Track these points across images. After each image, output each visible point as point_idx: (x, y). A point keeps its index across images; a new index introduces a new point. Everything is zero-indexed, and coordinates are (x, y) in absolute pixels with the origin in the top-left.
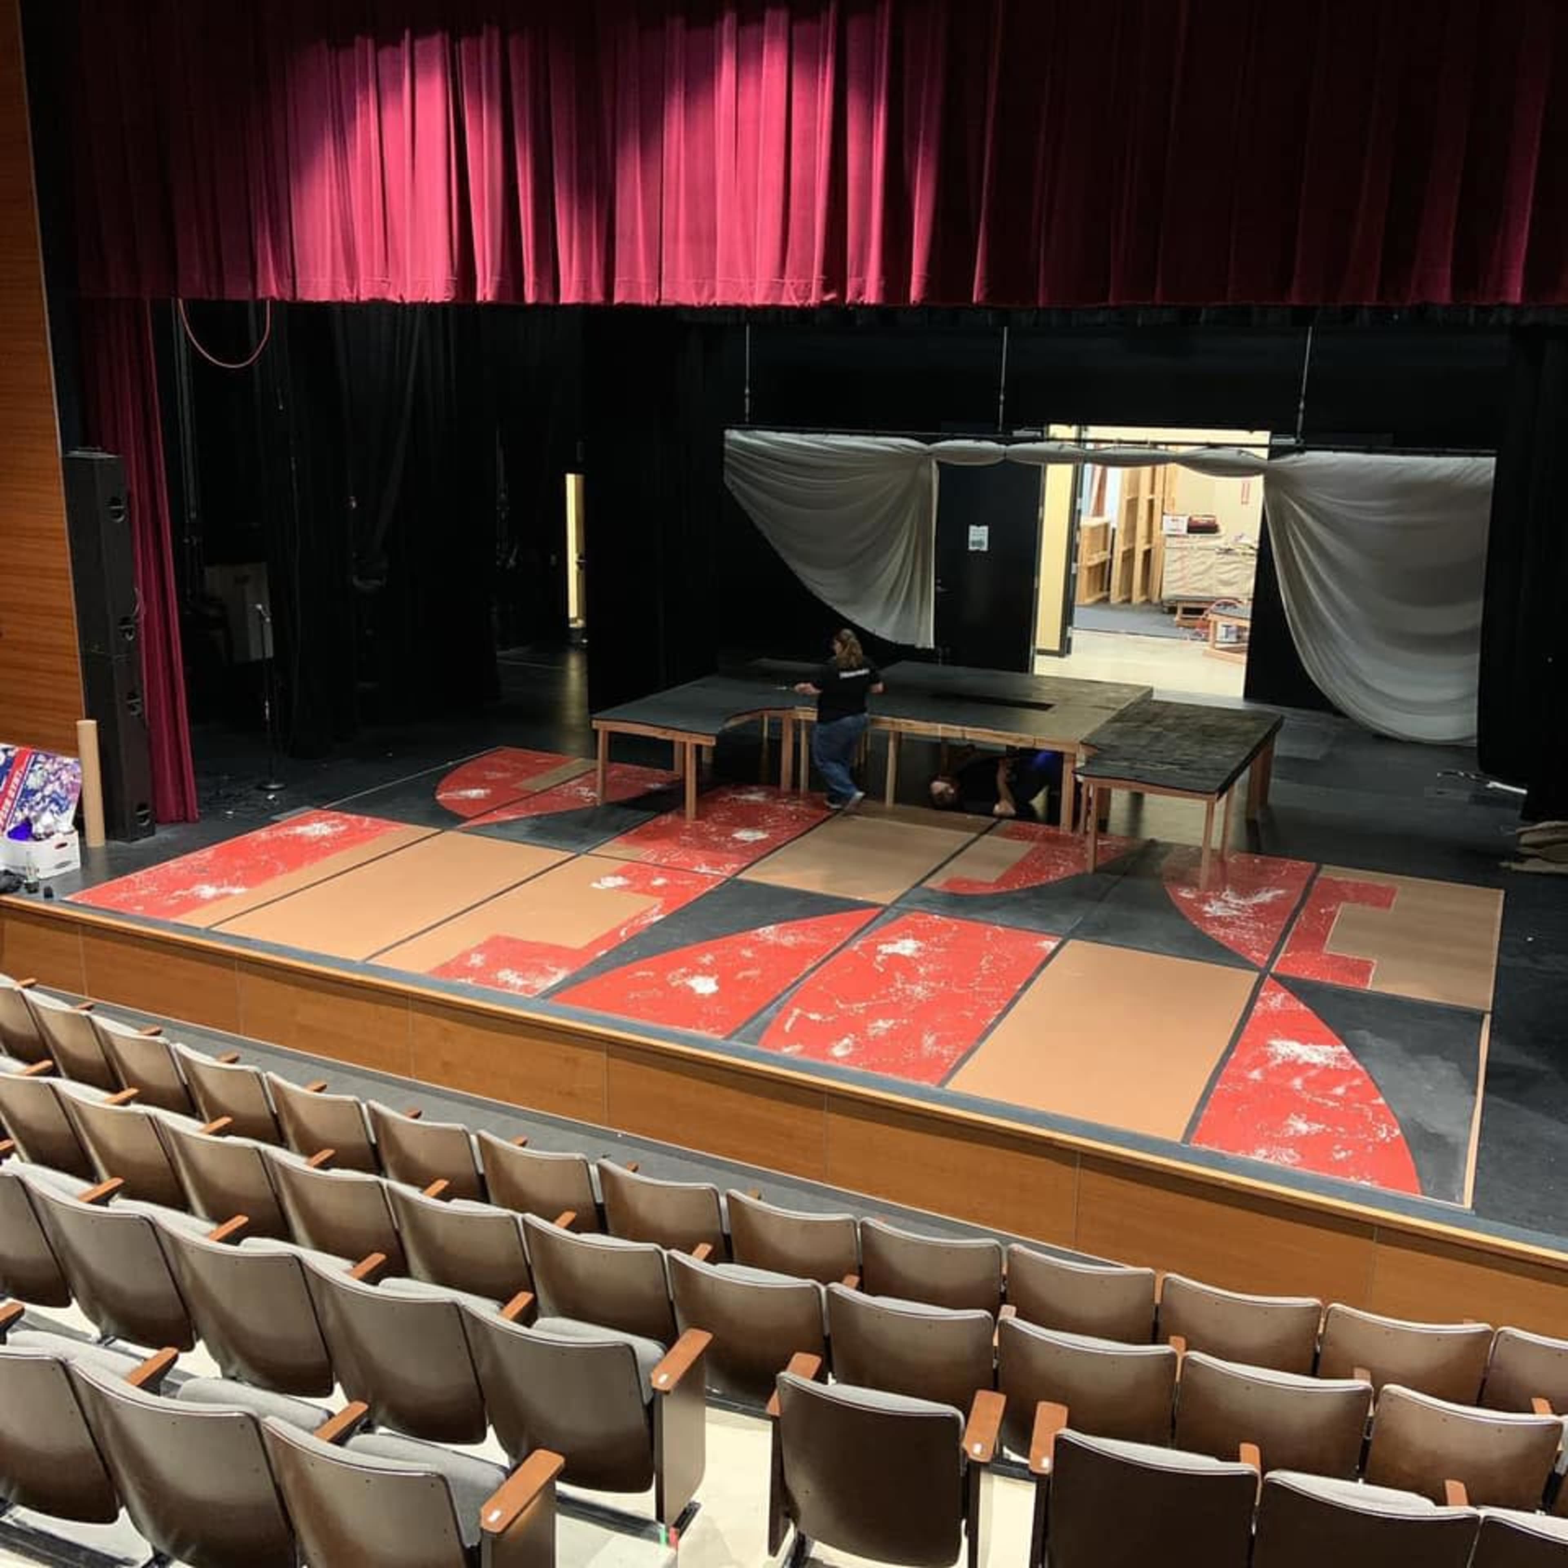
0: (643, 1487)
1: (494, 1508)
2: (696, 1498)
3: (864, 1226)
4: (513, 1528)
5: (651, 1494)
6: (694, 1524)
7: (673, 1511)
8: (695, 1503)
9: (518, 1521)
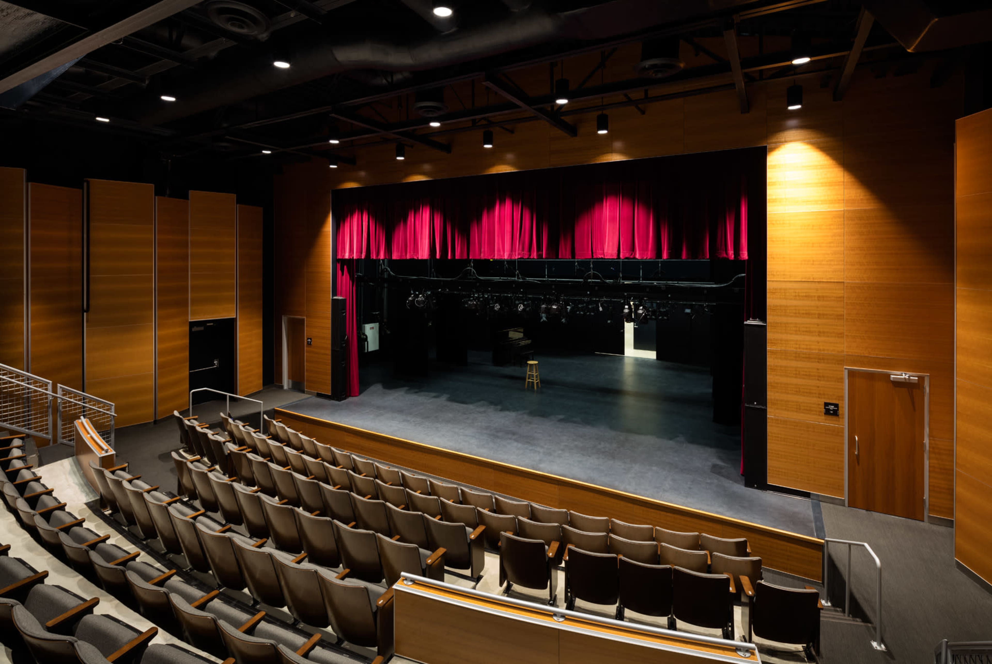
0: (468, 568)
1: (429, 559)
2: (481, 574)
3: (531, 506)
4: (434, 564)
5: (470, 570)
6: (482, 581)
7: (475, 576)
8: (481, 576)
9: (435, 563)
